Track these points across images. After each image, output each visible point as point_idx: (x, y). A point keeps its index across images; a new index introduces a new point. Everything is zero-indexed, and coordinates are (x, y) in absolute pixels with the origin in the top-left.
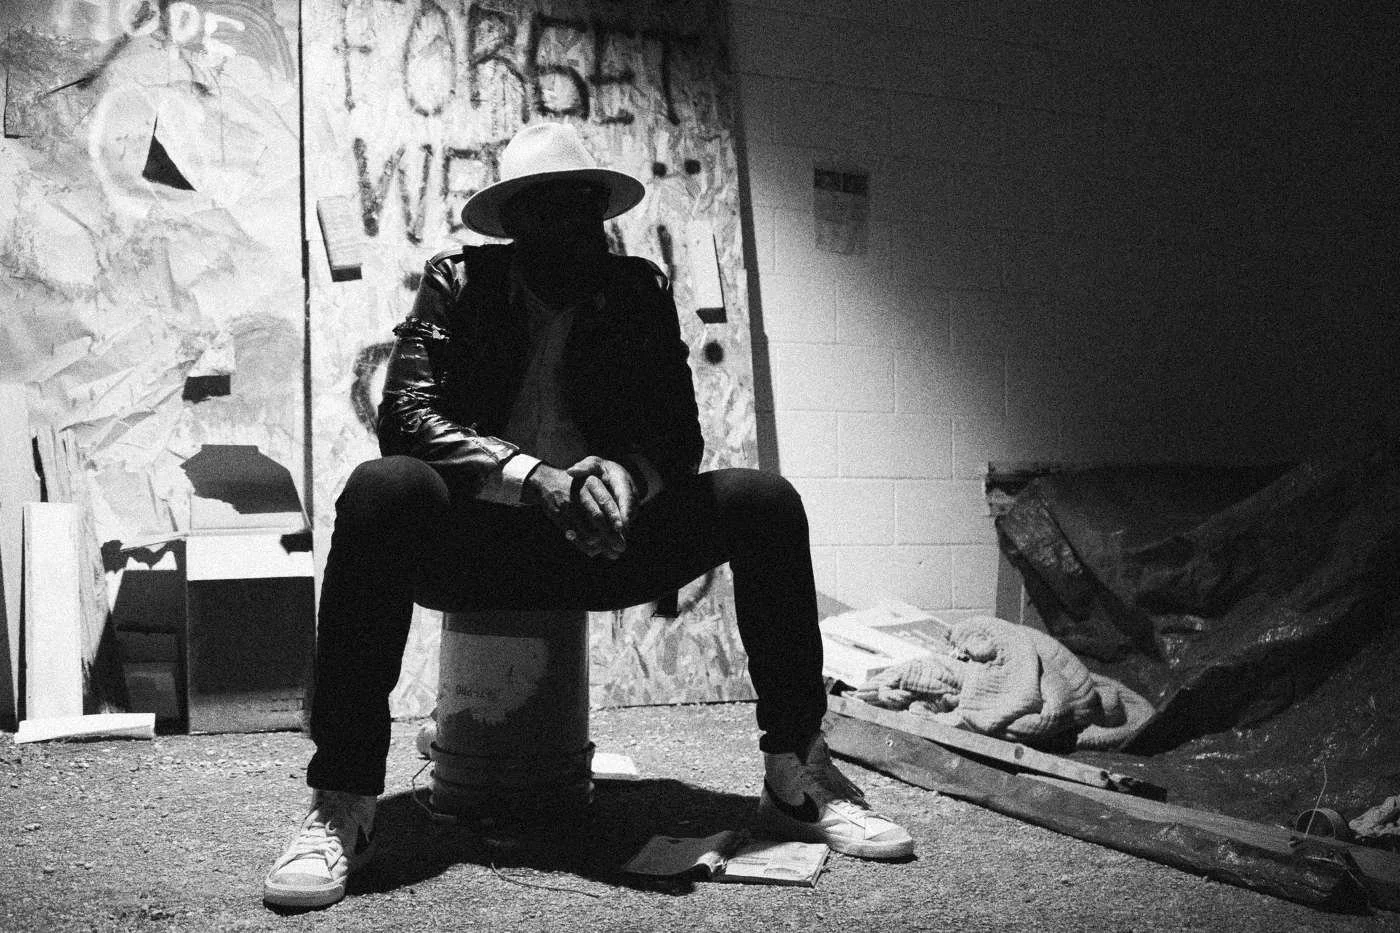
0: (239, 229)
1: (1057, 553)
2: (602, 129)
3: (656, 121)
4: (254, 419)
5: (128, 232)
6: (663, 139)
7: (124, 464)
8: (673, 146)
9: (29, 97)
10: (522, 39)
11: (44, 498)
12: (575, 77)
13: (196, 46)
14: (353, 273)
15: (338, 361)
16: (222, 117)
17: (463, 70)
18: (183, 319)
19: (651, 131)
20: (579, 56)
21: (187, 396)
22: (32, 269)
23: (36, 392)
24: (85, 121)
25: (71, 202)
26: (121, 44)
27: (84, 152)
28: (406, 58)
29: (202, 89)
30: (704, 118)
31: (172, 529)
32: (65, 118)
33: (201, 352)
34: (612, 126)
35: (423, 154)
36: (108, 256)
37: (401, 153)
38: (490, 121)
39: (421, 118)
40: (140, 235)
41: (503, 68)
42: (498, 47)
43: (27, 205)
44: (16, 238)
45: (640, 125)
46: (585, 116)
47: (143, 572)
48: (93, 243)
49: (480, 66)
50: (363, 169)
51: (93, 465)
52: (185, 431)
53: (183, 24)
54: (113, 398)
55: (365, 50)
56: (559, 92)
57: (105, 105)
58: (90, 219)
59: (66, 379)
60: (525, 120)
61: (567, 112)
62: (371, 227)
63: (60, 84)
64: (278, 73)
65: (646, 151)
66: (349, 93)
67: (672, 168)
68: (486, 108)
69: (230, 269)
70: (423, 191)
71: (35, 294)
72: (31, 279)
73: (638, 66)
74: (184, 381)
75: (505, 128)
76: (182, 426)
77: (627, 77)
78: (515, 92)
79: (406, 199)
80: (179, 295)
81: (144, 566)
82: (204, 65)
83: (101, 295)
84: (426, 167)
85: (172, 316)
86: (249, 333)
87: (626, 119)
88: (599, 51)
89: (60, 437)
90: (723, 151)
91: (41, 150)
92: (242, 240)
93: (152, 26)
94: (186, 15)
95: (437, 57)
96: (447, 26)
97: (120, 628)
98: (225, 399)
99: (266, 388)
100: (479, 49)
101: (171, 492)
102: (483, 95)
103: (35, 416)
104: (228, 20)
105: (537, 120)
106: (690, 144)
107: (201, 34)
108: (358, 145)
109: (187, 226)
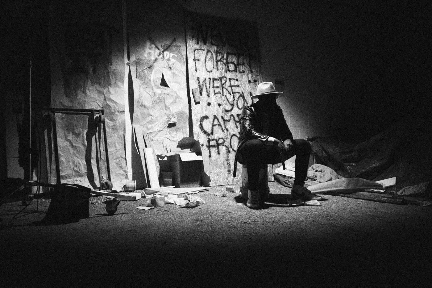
0: (177, 95)
1: (322, 153)
2: (240, 74)
3: (249, 72)
4: (180, 131)
5: (158, 96)
6: (250, 75)
7: (158, 140)
8: (252, 77)
9: (141, 70)
10: (225, 57)
11: (146, 147)
12: (234, 64)
13: (169, 60)
14: (198, 103)
15: (197, 120)
16: (174, 73)
17: (215, 63)
18: (168, 112)
19: (248, 74)
20: (234, 60)
21: (168, 127)
22: (142, 103)
23: (142, 127)
24: (150, 75)
25: (147, 90)
26: (156, 60)
27: (150, 80)
28: (205, 61)
29: (170, 68)
30: (257, 72)
31: (166, 152)
32: (147, 74)
33: (171, 118)
34: (241, 73)
35: (209, 80)
36: (154, 100)
37: (205, 79)
38: (220, 73)
39: (208, 73)
40: (160, 96)
41: (222, 63)
42: (221, 59)
43: (141, 91)
44: (140, 98)
45: (246, 73)
46: (236, 72)
47: (162, 160)
48: (151, 98)
49: (218, 63)
50: (199, 83)
51: (153, 140)
52: (168, 134)
53: (167, 56)
54: (156, 127)
55: (198, 60)
56: (232, 67)
57: (154, 71)
58: (151, 93)
59: (147, 124)
60: (226, 73)
61: (233, 71)
62: (201, 94)
63: (146, 68)
64: (182, 64)
65: (247, 78)
66: (196, 68)
67: (252, 81)
68: (220, 70)
69: (176, 103)
70: (209, 87)
71: (143, 108)
72: (142, 105)
73: (245, 61)
74: (168, 124)
75: (223, 74)
76: (167, 132)
77: (243, 64)
78: (224, 67)
79: (207, 88)
80: (166, 107)
81: (161, 159)
82: (170, 63)
83: (153, 108)
84: (210, 82)
85: (165, 111)
86: (180, 114)
87: (243, 72)
88: (238, 59)
89: (147, 135)
90: (260, 78)
91: (142, 81)
92: (178, 97)
93: (161, 56)
94: (167, 55)
95: (210, 61)
96: (212, 55)
97: (162, 171)
98: (175, 127)
99: (182, 125)
100: (218, 59)
101: (166, 145)
102: (219, 68)
103: (143, 131)
104: (174, 55)
105: (228, 72)
106: (255, 77)
107: (170, 57)
108: (198, 78)
109: (168, 94)
